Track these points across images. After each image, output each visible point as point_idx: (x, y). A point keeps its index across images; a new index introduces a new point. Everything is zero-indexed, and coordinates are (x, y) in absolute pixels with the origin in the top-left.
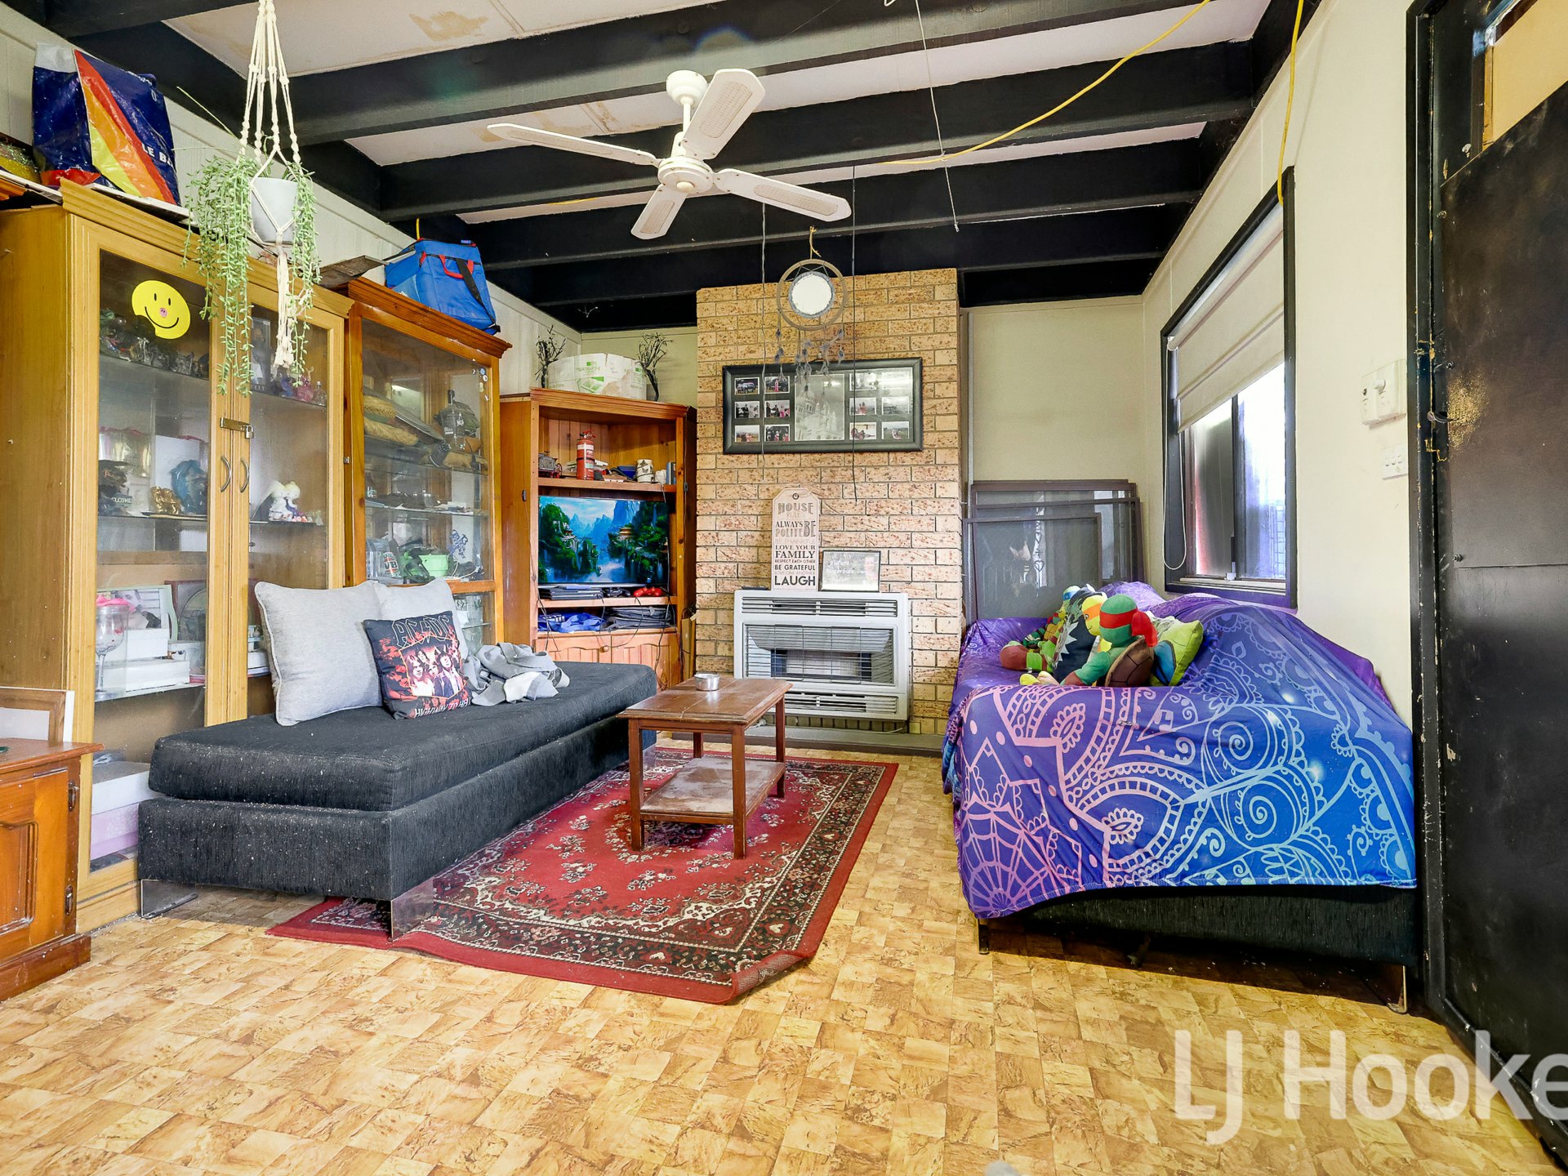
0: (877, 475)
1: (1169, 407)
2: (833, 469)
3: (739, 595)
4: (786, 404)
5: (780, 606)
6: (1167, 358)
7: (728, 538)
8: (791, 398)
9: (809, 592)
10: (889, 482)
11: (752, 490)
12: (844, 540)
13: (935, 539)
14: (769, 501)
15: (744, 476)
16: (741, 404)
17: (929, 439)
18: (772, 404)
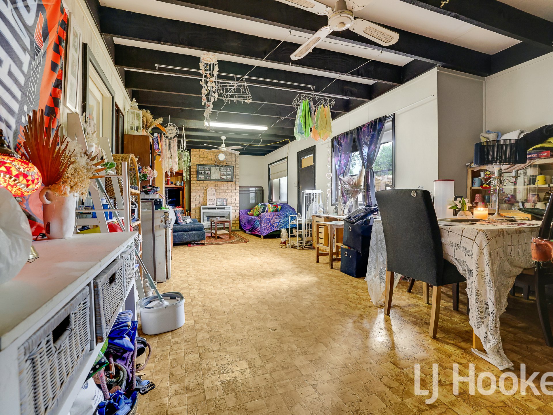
0: (226, 185)
1: (269, 176)
2: (218, 184)
3: (202, 207)
4: (209, 172)
5: (209, 209)
6: (269, 169)
7: (198, 197)
8: (210, 171)
9: (214, 206)
10: (228, 187)
11: (202, 188)
12: (219, 197)
13: (235, 197)
14: (206, 190)
15: (201, 185)
16: (200, 172)
17: (234, 180)
18: (207, 172)
